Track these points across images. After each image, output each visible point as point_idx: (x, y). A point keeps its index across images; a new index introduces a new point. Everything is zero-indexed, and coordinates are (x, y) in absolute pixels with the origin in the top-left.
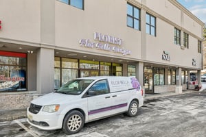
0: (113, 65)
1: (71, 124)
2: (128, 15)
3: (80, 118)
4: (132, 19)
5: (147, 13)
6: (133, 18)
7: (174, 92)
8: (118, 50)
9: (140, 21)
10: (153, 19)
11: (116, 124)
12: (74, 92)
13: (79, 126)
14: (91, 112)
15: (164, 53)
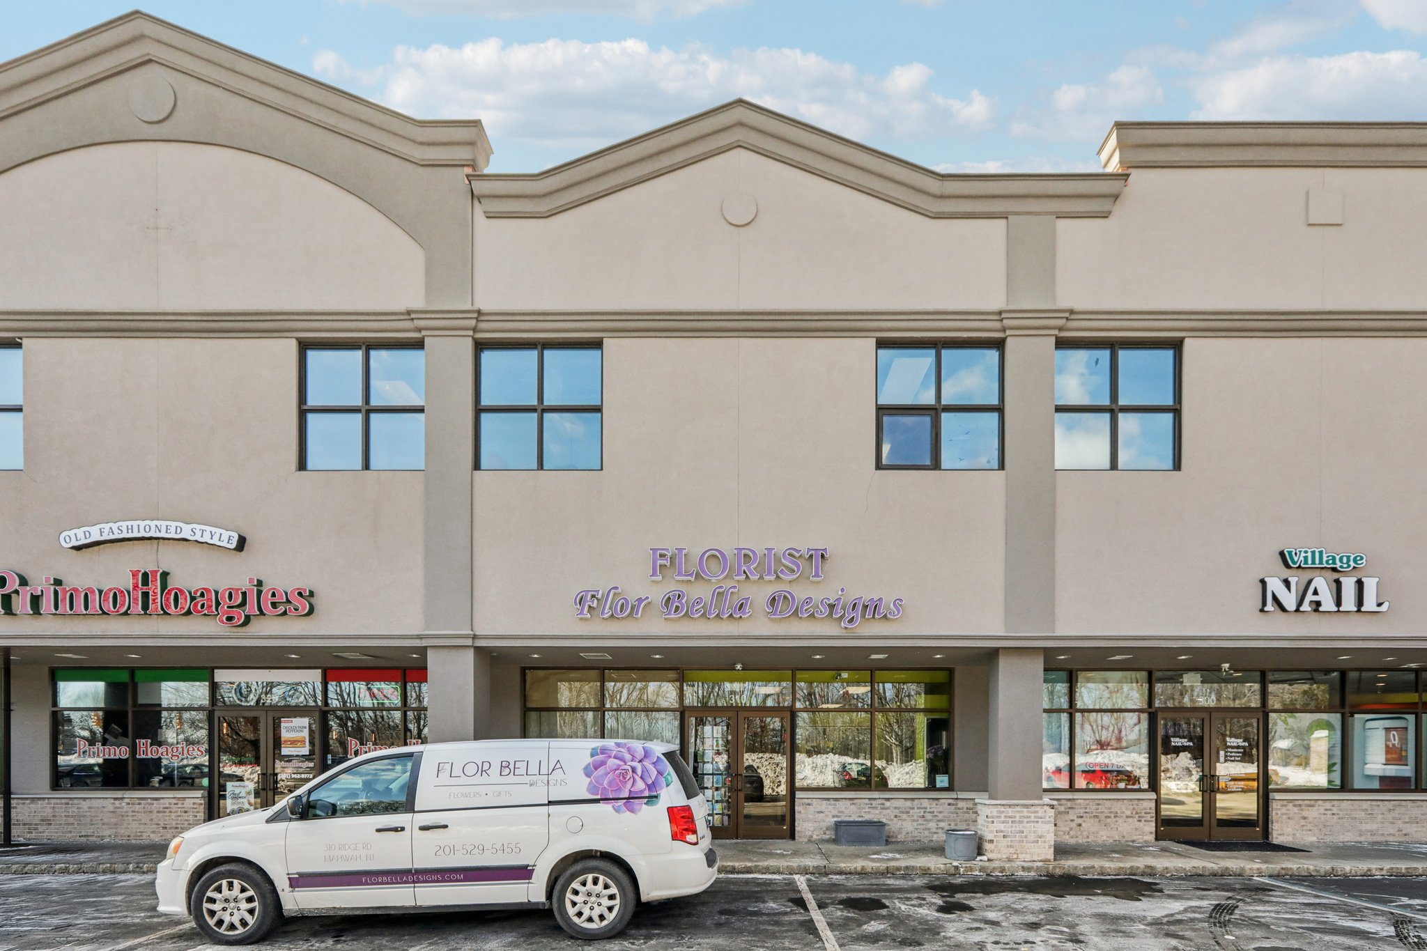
2: (886, 411)
4: (921, 422)
6: (934, 411)
14: (300, 881)
15: (1287, 566)
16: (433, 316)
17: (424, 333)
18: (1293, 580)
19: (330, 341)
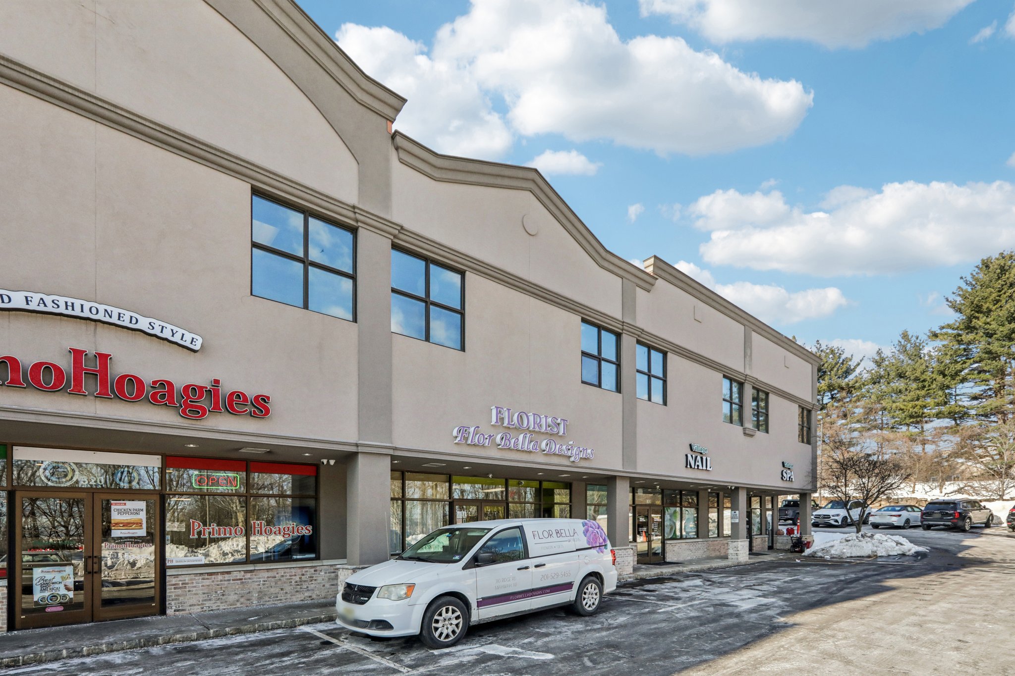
0: (546, 485)
1: (440, 625)
2: (584, 354)
3: (459, 613)
4: (595, 363)
5: (639, 342)
6: (599, 359)
7: (726, 557)
8: (556, 448)
9: (618, 366)
10: (657, 357)
11: (544, 630)
12: (446, 557)
13: (458, 631)
14: (484, 602)
15: (692, 450)
16: (371, 217)
17: (360, 224)
18: (694, 456)
19: (273, 195)
